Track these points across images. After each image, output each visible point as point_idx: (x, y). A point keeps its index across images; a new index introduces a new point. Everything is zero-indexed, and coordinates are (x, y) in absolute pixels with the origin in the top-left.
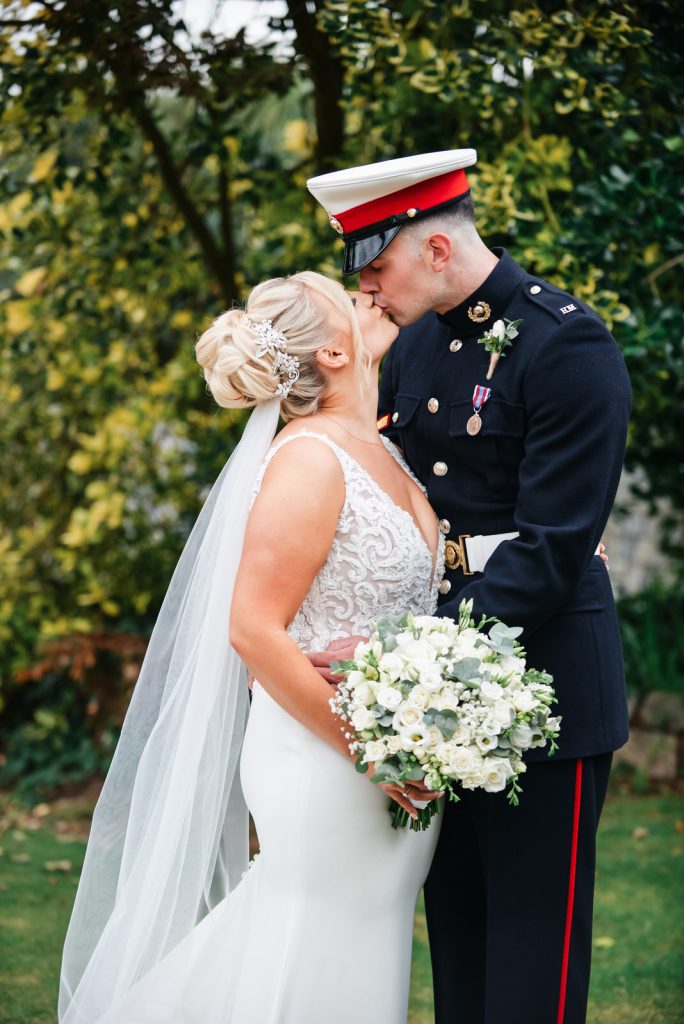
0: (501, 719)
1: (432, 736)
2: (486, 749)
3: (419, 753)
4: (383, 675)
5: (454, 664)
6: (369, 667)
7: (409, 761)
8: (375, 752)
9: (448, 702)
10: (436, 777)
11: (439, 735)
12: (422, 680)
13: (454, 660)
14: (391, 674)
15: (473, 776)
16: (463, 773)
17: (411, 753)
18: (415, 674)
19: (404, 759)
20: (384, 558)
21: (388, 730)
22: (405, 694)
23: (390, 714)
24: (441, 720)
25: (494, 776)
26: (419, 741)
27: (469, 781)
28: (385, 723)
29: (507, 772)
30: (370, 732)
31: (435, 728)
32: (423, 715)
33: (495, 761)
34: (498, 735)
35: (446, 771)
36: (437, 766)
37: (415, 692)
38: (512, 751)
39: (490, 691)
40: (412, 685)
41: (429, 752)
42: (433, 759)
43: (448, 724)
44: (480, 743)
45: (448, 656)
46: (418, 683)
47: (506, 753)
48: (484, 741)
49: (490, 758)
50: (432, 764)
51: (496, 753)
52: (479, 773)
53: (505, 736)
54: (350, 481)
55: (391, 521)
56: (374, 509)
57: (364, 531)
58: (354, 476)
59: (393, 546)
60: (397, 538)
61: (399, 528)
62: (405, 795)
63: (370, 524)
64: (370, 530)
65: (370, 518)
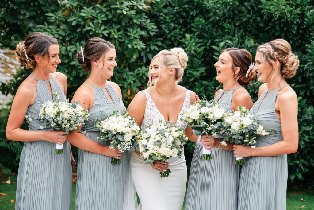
0: (171, 140)
1: (157, 148)
2: (170, 147)
3: (155, 152)
4: (143, 138)
7: (153, 155)
8: (146, 155)
9: (158, 138)
10: (159, 157)
11: (158, 147)
13: (158, 130)
14: (145, 137)
17: (153, 153)
18: (150, 135)
19: (152, 155)
21: (147, 150)
22: (148, 141)
23: (146, 146)
24: (157, 143)
25: (173, 153)
26: (154, 150)
27: (168, 155)
28: (146, 148)
29: (177, 151)
30: (144, 152)
31: (157, 146)
32: (153, 144)
33: (173, 149)
34: (172, 143)
35: (162, 155)
36: (159, 154)
37: (150, 139)
38: (177, 146)
39: (167, 134)
40: (150, 138)
41: (157, 152)
42: (158, 153)
43: (159, 143)
44: (168, 146)
45: (157, 130)
46: (151, 137)
47: (175, 147)
48: (169, 145)
49: (172, 149)
50: (158, 154)
51: (173, 147)
52: (169, 153)
53: (173, 143)
54: (148, 105)
55: (153, 117)
56: (151, 113)
57: (147, 118)
58: (150, 104)
59: (153, 123)
60: (154, 121)
61: (155, 119)
62: (158, 168)
63: (149, 116)
64: (148, 118)
65: (149, 115)
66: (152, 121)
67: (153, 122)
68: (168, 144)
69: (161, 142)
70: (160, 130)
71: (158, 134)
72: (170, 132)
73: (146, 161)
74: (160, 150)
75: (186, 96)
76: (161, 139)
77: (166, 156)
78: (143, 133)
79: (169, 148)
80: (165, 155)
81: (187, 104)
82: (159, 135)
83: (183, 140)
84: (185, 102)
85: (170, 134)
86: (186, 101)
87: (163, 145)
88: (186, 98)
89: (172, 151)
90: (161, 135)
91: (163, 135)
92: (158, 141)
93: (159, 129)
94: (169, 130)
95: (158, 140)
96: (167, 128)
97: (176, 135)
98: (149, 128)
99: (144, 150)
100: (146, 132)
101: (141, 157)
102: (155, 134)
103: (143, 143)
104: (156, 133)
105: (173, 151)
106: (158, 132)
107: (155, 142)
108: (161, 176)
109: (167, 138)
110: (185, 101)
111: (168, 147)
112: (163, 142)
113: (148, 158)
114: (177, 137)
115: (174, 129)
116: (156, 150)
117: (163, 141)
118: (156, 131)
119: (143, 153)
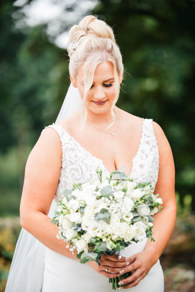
0: (131, 205)
1: (102, 225)
2: (129, 220)
3: (100, 235)
4: (70, 210)
5: (100, 192)
6: (64, 210)
7: (97, 241)
8: (81, 245)
9: (102, 204)
10: (111, 242)
11: (105, 223)
12: (87, 204)
13: (100, 190)
14: (73, 208)
15: (127, 234)
16: (122, 235)
17: (97, 237)
18: (83, 203)
20: (79, 179)
21: (82, 233)
22: (82, 213)
23: (79, 225)
24: (102, 216)
25: (138, 231)
26: (97, 230)
27: (127, 238)
28: (79, 230)
29: (144, 227)
30: (75, 238)
31: (102, 222)
32: (94, 218)
33: (135, 224)
34: (132, 211)
35: (114, 238)
36: (109, 237)
37: (86, 210)
38: (142, 217)
39: (119, 195)
40: (84, 208)
41: (104, 233)
42: (107, 235)
43: (106, 215)
44: (125, 218)
45: (97, 190)
46: (86, 205)
47: (140, 218)
48: (127, 217)
49: (132, 224)
50: (107, 237)
51: (134, 220)
52: (130, 232)
53: (135, 211)
54: (66, 144)
55: (82, 162)
56: (76, 156)
57: (70, 167)
58: (69, 142)
59: (82, 174)
60: (84, 170)
61: (86, 165)
62: (106, 270)
63: (73, 164)
64: (73, 166)
65: (73, 161)
66: (80, 170)
67: (84, 172)
68: (124, 214)
69: (110, 211)
70: (102, 190)
71: (101, 197)
72: (124, 191)
73: (82, 256)
74: (109, 229)
75: (144, 127)
76: (109, 207)
77: (123, 240)
78: (68, 201)
79: (127, 222)
80: (121, 237)
81: (147, 139)
82: (103, 198)
83: (152, 203)
84: (143, 137)
85: (125, 195)
86: (145, 135)
87: (115, 219)
88: (144, 130)
89: (134, 227)
90: (107, 199)
91: (111, 198)
92: (104, 211)
93: (101, 187)
94: (120, 187)
95: (103, 209)
96: (117, 183)
97: (138, 194)
98: (79, 189)
99: (75, 234)
100: (74, 198)
101: (71, 250)
102: (95, 199)
103: (72, 220)
104: (95, 197)
105: (137, 228)
106: (99, 194)
107: (96, 215)
108: (114, 286)
109: (121, 203)
110: (143, 135)
111: (124, 221)
112: (113, 212)
113: (86, 250)
114: (142, 199)
115: (130, 185)
116: (101, 231)
117: (112, 210)
118: (95, 192)
119: (74, 241)
